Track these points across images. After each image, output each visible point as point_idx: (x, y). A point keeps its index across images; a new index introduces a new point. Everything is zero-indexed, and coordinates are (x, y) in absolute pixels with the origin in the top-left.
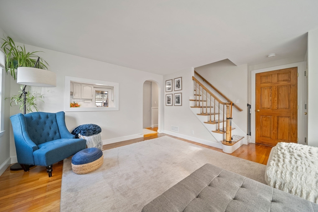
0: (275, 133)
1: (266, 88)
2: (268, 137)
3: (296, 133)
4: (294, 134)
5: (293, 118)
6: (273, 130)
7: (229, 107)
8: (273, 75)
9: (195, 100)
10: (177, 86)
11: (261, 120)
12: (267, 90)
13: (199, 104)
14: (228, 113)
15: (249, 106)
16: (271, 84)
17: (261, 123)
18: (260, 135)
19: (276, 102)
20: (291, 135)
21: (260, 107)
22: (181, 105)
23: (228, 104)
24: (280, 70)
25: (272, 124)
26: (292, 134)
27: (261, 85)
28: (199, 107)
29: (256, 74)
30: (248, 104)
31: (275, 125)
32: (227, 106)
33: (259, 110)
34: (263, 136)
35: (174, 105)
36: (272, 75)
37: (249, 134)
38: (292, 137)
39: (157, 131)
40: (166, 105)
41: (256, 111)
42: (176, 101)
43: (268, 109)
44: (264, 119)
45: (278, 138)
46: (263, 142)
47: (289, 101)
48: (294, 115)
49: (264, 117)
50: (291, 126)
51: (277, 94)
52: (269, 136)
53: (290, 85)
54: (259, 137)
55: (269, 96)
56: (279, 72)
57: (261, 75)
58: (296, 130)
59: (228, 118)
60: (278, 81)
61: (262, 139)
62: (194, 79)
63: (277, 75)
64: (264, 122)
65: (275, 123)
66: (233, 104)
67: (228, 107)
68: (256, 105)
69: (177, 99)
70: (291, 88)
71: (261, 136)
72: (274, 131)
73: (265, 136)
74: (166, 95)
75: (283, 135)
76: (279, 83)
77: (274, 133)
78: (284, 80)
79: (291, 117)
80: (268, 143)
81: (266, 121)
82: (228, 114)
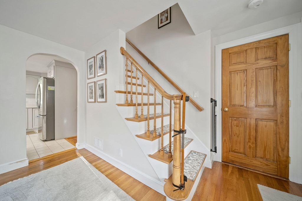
0: (252, 146)
1: (238, 73)
2: (240, 153)
3: (286, 148)
4: (283, 150)
5: (281, 122)
6: (249, 142)
7: (180, 104)
8: (249, 51)
9: (125, 93)
10: (100, 67)
11: (230, 124)
12: (238, 75)
13: (132, 100)
14: (178, 118)
15: (213, 101)
16: (245, 65)
17: (230, 130)
18: (228, 150)
19: (253, 94)
20: (278, 152)
21: (229, 104)
22: (106, 102)
23: (176, 97)
24: (259, 42)
25: (248, 131)
26: (280, 149)
27: (231, 67)
28: (131, 104)
29: (223, 51)
30: (211, 99)
31: (252, 134)
32: (175, 104)
33: (227, 109)
34: (233, 151)
35: (97, 102)
36: (246, 50)
37: (214, 150)
38: (280, 154)
39: (75, 146)
40: (88, 102)
41: (223, 110)
42: (99, 94)
43: (242, 108)
44: (235, 122)
45: (257, 156)
46: (233, 161)
47: (275, 94)
48: (284, 118)
49: (235, 120)
50: (278, 136)
51: (254, 81)
52: (242, 150)
53: (277, 66)
54: (226, 152)
55: (243, 85)
56: (257, 46)
57: (230, 52)
58: (287, 143)
59: (178, 129)
60: (257, 59)
61: (232, 156)
62: (123, 52)
63: (254, 50)
64: (235, 128)
65: (252, 130)
66: (187, 99)
67: (178, 106)
68: (223, 101)
69: (100, 90)
70: (278, 71)
71: (230, 151)
72: (250, 144)
73: (236, 151)
74: (88, 84)
75: (265, 151)
76: (258, 63)
77: (250, 147)
78: (266, 58)
79: (278, 121)
80: (242, 163)
81: (237, 126)
82: (178, 123)
